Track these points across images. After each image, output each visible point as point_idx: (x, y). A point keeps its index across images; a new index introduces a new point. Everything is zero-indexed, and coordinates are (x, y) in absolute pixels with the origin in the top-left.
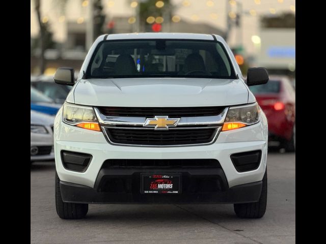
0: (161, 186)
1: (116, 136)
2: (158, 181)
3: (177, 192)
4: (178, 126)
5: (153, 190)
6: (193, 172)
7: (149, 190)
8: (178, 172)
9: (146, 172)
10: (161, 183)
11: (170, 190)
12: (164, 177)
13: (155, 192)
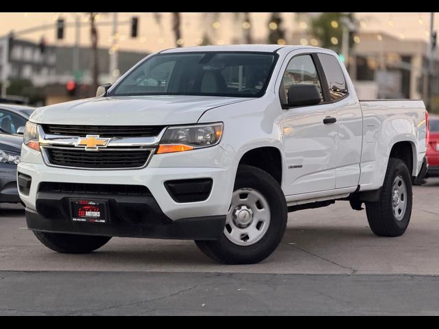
0: (88, 214)
1: (56, 156)
2: (85, 207)
3: (104, 221)
4: (108, 147)
5: (81, 218)
6: (120, 199)
7: (77, 217)
8: (105, 198)
9: (74, 197)
10: (88, 210)
11: (98, 218)
12: (91, 203)
13: (83, 220)
